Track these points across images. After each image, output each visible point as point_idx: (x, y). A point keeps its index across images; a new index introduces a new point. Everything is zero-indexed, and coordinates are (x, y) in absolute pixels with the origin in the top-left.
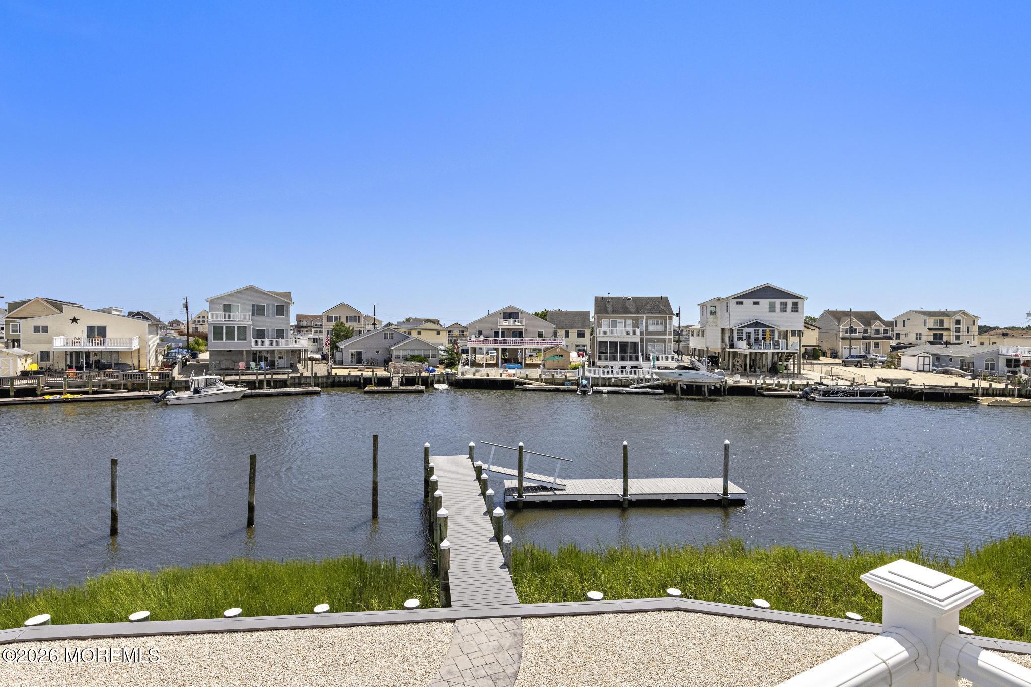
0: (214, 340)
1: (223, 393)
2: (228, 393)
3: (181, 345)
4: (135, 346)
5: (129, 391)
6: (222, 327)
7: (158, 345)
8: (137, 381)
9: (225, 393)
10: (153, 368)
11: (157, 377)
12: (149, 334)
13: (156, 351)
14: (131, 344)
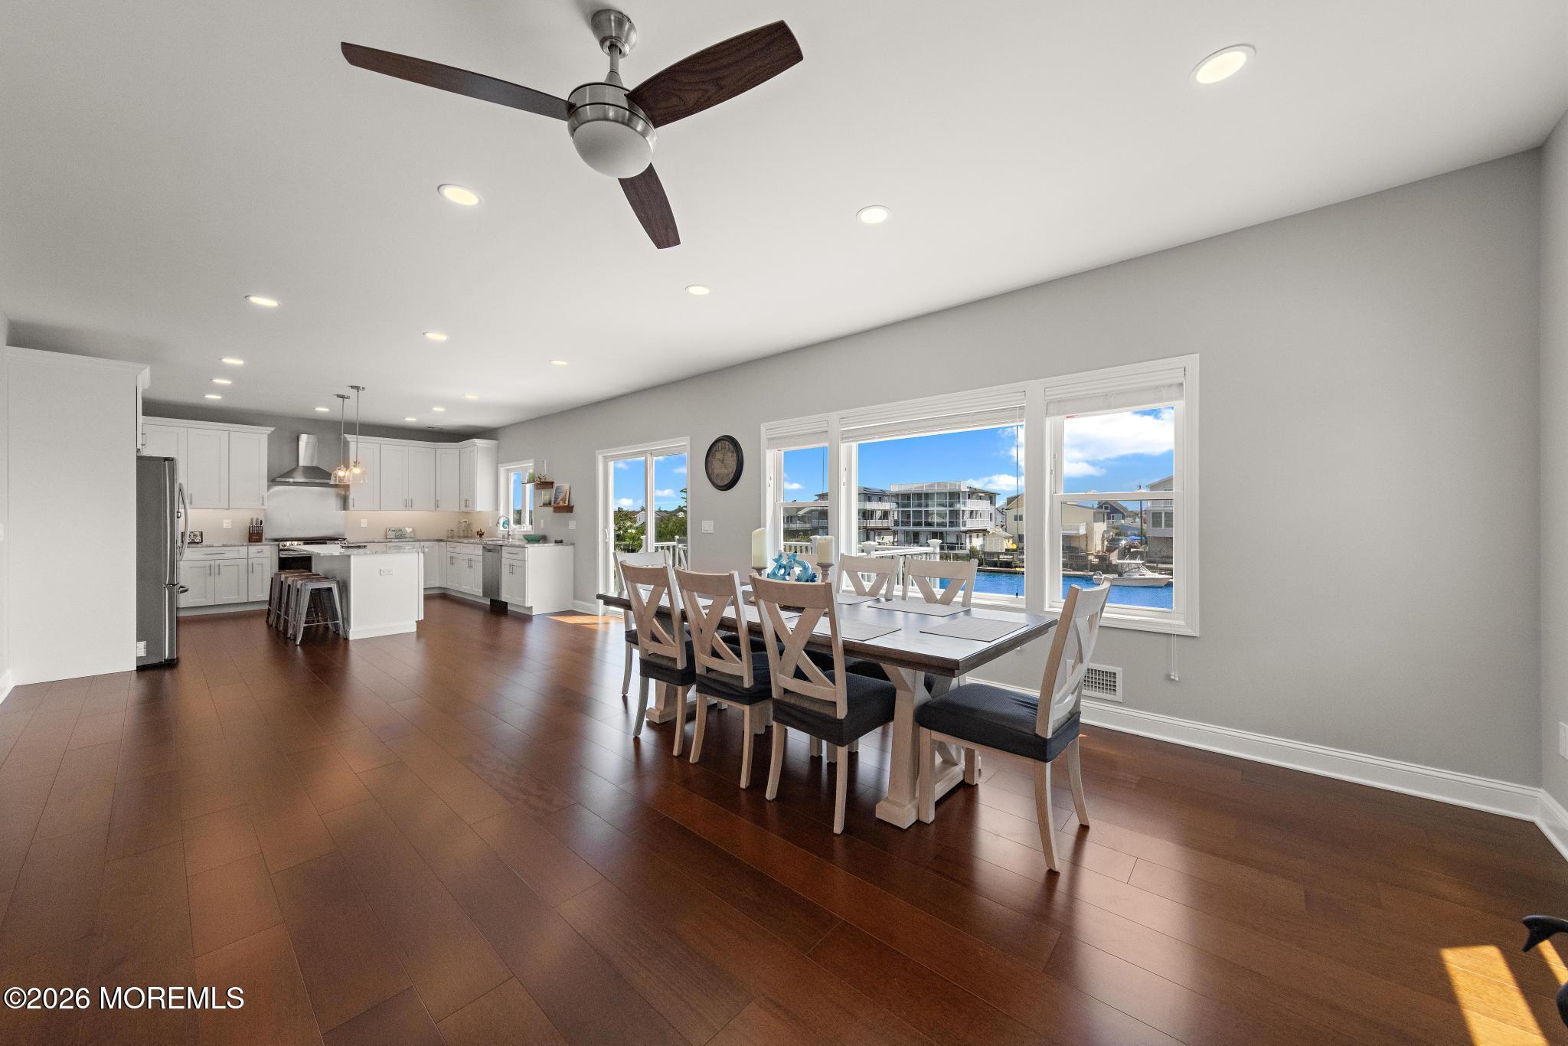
0: (1153, 527)
1: (1144, 579)
2: (1150, 579)
3: (1136, 532)
4: (1082, 531)
5: (1074, 570)
6: (1161, 513)
7: (1105, 531)
8: (1080, 562)
9: (1147, 579)
10: (1099, 552)
11: (1097, 560)
12: (1095, 521)
13: (1103, 536)
14: (1078, 530)
